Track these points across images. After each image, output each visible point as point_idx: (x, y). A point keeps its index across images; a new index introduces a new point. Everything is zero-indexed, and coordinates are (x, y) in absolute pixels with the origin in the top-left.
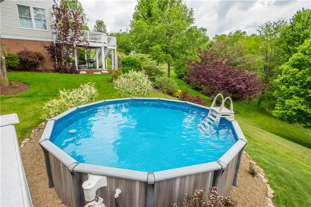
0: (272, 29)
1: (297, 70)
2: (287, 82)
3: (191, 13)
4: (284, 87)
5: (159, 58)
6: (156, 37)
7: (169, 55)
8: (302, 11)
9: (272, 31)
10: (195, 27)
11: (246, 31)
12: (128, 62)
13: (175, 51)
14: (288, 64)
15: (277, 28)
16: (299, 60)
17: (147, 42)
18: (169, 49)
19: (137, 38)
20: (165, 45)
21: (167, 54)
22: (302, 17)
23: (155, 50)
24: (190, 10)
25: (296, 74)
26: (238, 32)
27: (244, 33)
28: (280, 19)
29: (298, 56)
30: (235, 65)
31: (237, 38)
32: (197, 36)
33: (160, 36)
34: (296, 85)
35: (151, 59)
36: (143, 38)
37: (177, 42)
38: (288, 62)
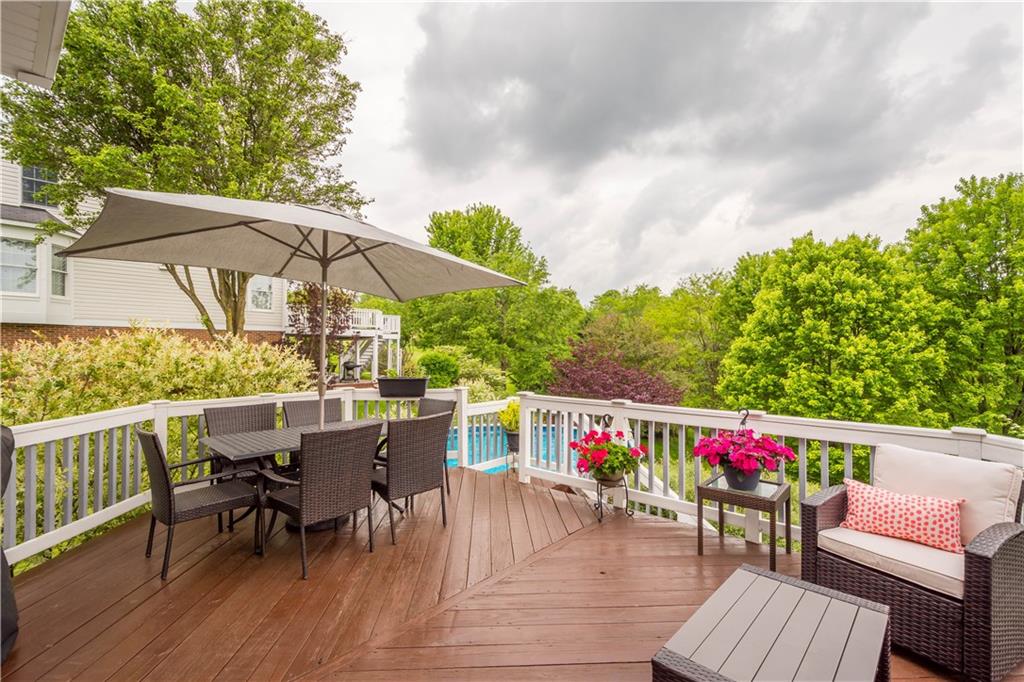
0: (705, 287)
1: (745, 366)
2: (735, 389)
3: (542, 264)
4: (731, 398)
5: (484, 352)
6: (474, 310)
7: (505, 346)
8: (747, 257)
9: (705, 291)
10: (553, 290)
11: (659, 286)
12: (434, 364)
13: (515, 337)
14: (731, 357)
15: (713, 285)
16: (745, 350)
17: (455, 320)
18: (504, 335)
19: (432, 313)
20: (495, 325)
21: (499, 343)
22: (751, 268)
23: (475, 336)
24: (540, 259)
25: (744, 373)
26: (641, 289)
27: (655, 289)
28: (715, 270)
29: (743, 342)
30: (641, 360)
31: (642, 301)
32: (559, 306)
33: (482, 308)
34: (748, 393)
35: (470, 355)
36: (448, 313)
37: (522, 321)
38: (730, 354)
